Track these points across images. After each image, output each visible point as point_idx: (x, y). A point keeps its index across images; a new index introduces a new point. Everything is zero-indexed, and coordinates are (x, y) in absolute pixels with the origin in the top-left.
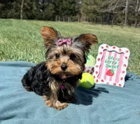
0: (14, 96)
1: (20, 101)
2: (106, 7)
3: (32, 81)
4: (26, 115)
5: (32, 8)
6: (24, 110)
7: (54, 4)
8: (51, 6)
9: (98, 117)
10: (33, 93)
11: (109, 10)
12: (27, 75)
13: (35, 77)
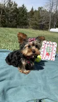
0: (2, 68)
1: (6, 71)
2: (41, 22)
3: (11, 60)
4: (11, 78)
5: (5, 22)
6: (9, 76)
7: (16, 20)
8: (15, 21)
9: (46, 77)
10: (12, 66)
11: (42, 23)
12: (8, 56)
13: (13, 58)
